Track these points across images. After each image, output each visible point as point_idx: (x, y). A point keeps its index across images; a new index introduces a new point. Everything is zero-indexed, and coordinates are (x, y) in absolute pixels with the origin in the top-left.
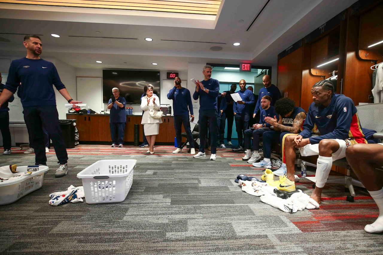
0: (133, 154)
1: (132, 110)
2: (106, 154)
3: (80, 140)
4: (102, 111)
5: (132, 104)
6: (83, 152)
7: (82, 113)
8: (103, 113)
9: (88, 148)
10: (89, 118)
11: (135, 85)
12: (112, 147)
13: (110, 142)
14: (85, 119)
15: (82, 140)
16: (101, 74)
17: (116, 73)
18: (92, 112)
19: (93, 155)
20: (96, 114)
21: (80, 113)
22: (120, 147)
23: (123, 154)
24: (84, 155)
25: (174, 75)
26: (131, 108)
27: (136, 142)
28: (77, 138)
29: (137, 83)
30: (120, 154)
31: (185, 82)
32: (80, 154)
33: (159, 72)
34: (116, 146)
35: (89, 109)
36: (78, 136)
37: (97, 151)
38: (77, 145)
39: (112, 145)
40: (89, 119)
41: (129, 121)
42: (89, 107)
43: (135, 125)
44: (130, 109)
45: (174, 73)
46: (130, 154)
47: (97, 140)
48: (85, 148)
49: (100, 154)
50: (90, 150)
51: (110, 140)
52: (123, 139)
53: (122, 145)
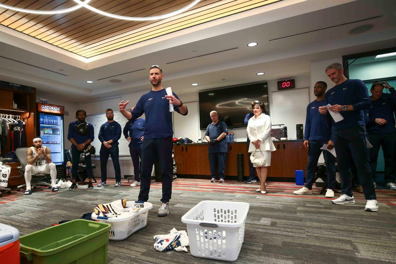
0: (238, 192)
1: (234, 136)
2: (206, 191)
3: (178, 173)
4: (199, 140)
5: (233, 129)
6: (181, 187)
7: (180, 143)
8: (200, 142)
9: (186, 182)
10: (186, 148)
11: (234, 104)
12: (212, 182)
13: (209, 176)
14: (183, 150)
15: (180, 174)
16: (197, 98)
17: (213, 94)
18: (189, 141)
19: (192, 191)
20: (193, 143)
21: (177, 143)
22: (221, 182)
23: (225, 192)
24: (183, 191)
25: (288, 83)
26: (232, 134)
27: (241, 177)
28: (175, 171)
29: (237, 102)
30: (222, 191)
31: (307, 90)
32: (179, 189)
33: (266, 84)
34: (216, 180)
35: (186, 138)
36: (176, 169)
37: (195, 187)
38: (175, 178)
39: (211, 179)
40: (187, 150)
41: (231, 149)
42: (186, 136)
43: (238, 155)
44: (230, 134)
45: (288, 81)
46: (235, 192)
47: (195, 173)
48: (183, 183)
49: (199, 191)
50: (189, 185)
51: (209, 173)
52: (224, 173)
53: (223, 180)
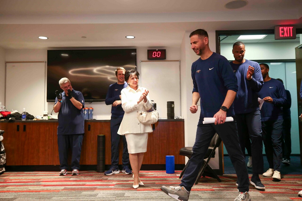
1: (93, 112)
3: (7, 165)
4: (45, 115)
5: (93, 103)
7: (14, 119)
8: (46, 118)
9: (20, 178)
10: (25, 127)
12: (62, 175)
13: (57, 166)
14: (18, 130)
15: (11, 165)
18: (29, 117)
20: (35, 119)
21: (10, 119)
22: (74, 174)
23: (82, 189)
25: (159, 53)
26: (91, 109)
27: (101, 166)
28: (3, 161)
30: (78, 189)
31: (178, 63)
32: (8, 192)
33: (135, 50)
34: (67, 172)
35: (25, 112)
36: (5, 158)
38: (3, 173)
39: (60, 171)
40: (25, 129)
41: (89, 129)
42: (24, 109)
43: (99, 137)
44: (89, 110)
45: (159, 50)
46: (95, 188)
47: (35, 164)
48: (15, 179)
51: (57, 162)
52: (79, 161)
53: (78, 172)
